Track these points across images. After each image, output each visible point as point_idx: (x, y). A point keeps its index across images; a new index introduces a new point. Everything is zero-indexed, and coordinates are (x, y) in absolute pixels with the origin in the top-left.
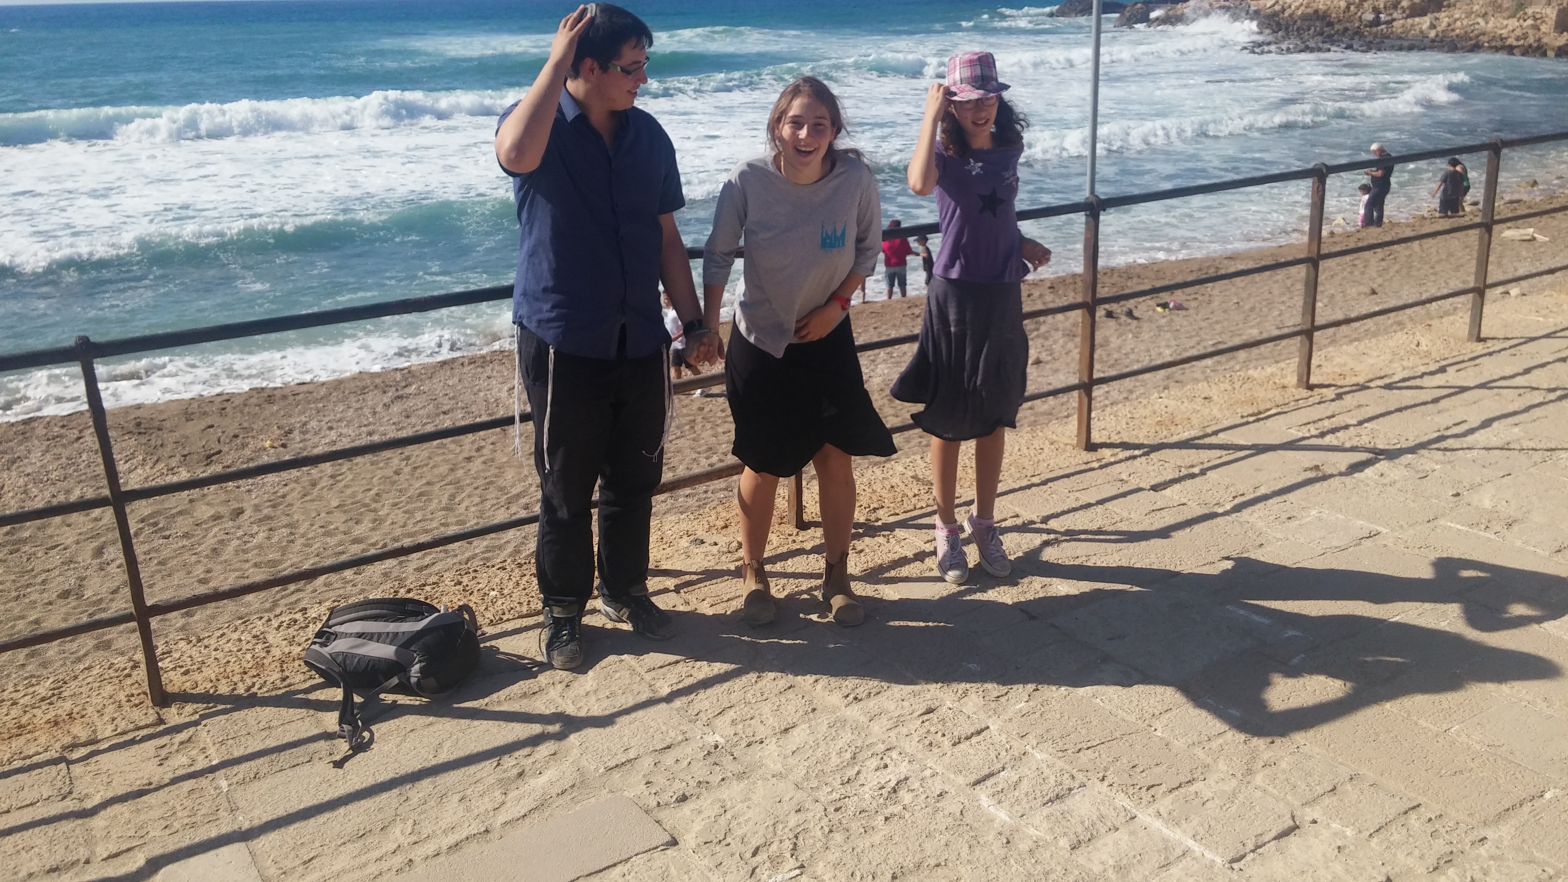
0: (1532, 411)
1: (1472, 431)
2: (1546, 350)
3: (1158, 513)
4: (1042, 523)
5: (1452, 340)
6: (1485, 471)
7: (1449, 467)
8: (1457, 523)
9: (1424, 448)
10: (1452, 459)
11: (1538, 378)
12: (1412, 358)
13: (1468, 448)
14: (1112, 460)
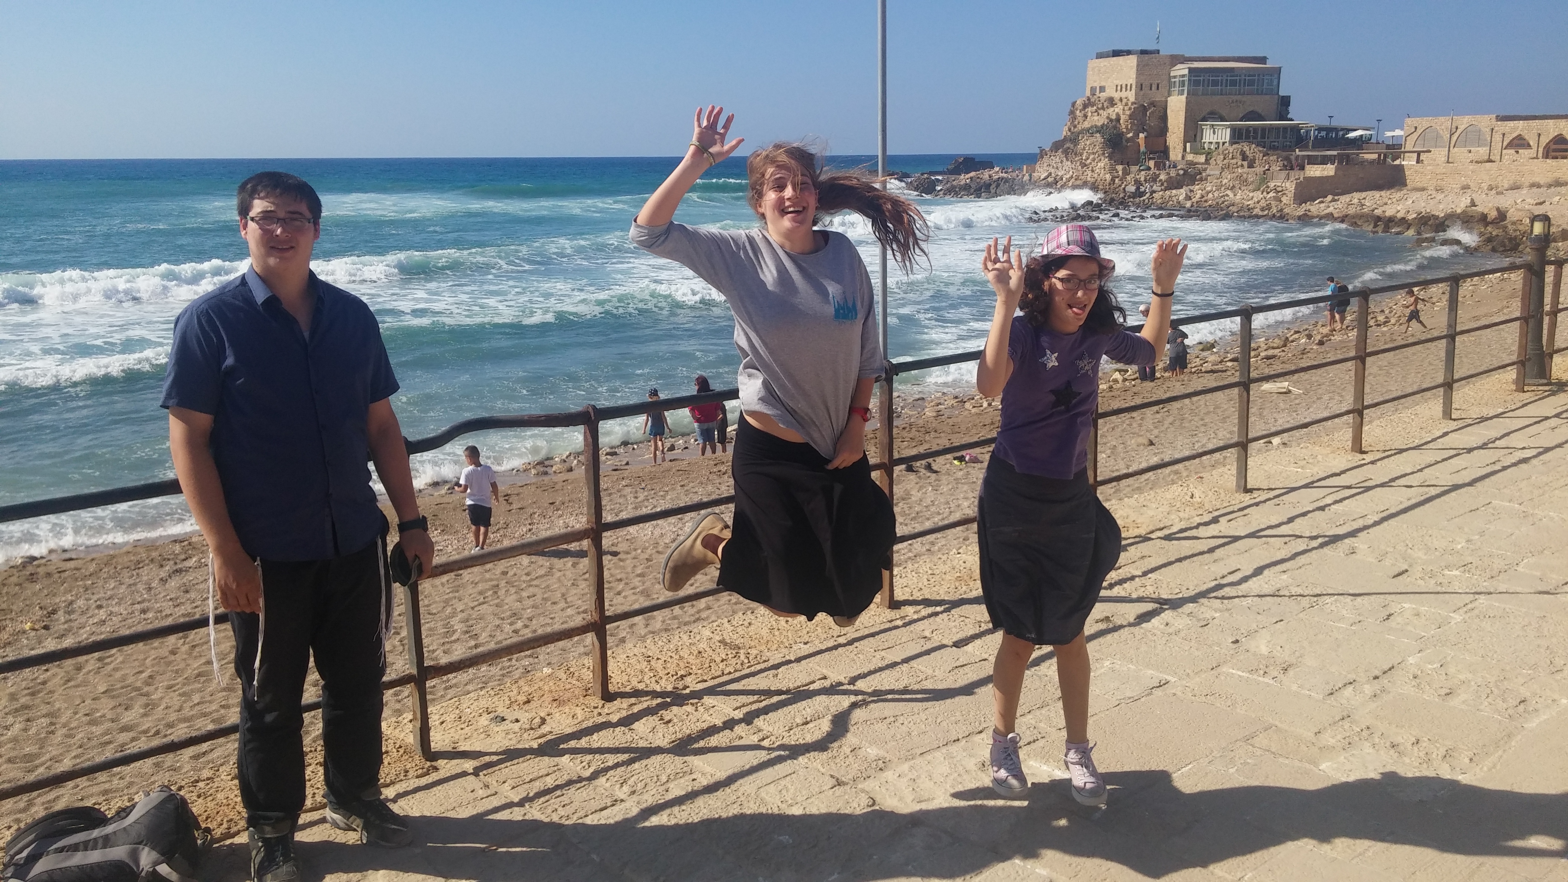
0: (1298, 558)
1: (1245, 579)
2: (1305, 500)
3: (961, 669)
4: (849, 684)
5: (1222, 491)
6: (1259, 617)
7: (1227, 614)
8: (1238, 669)
9: (1204, 597)
10: (1230, 606)
11: (1301, 526)
12: (1187, 509)
13: (1244, 596)
14: (915, 617)
